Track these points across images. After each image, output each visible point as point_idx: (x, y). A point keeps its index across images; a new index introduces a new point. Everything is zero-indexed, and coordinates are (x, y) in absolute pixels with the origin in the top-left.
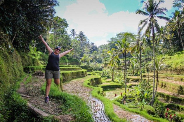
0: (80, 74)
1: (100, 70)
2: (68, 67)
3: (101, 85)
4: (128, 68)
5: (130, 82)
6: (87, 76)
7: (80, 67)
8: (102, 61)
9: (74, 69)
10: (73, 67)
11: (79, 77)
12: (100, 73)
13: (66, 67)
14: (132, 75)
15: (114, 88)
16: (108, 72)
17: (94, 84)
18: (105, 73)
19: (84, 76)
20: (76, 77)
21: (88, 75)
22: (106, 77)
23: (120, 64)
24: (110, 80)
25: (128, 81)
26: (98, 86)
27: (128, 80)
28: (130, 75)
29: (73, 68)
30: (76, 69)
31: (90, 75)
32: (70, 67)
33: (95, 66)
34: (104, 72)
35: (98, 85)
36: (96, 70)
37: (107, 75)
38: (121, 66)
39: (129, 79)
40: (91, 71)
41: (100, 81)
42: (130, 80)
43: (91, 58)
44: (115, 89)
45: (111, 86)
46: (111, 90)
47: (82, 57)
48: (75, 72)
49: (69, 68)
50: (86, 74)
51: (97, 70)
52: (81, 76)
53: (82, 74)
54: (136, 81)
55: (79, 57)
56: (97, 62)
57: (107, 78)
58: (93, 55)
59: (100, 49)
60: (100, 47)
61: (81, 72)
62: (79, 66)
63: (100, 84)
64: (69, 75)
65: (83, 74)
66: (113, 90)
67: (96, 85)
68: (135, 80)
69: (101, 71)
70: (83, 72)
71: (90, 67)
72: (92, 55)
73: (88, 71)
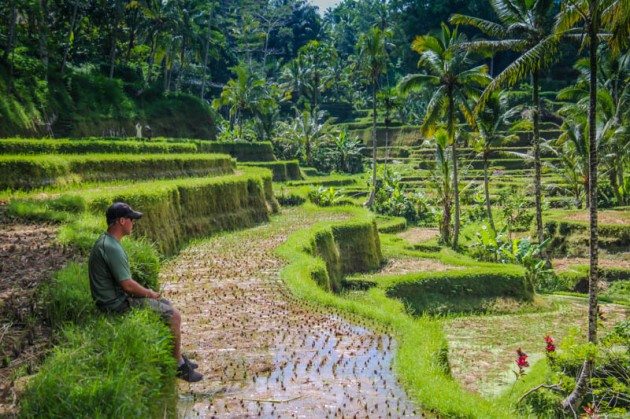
0: (237, 202)
1: (346, 171)
2: (144, 150)
3: (386, 277)
4: (549, 154)
5: (571, 250)
6: (275, 211)
7: (215, 149)
8: (349, 107)
9: (187, 168)
10: (175, 150)
11: (230, 226)
12: (352, 188)
13: (131, 150)
14: (573, 199)
15: (478, 295)
16: (406, 184)
17: (338, 267)
18: (386, 185)
19: (260, 217)
20: (206, 220)
21: (284, 202)
22: (396, 213)
23: (502, 126)
24: (428, 235)
25: (557, 242)
26: (365, 286)
27: (558, 235)
28: (559, 198)
29: (184, 157)
30: (202, 163)
31: (294, 202)
32: (156, 150)
33: (313, 146)
34: (379, 184)
35: (367, 278)
36: (320, 167)
37: (400, 199)
38: (507, 139)
39: (567, 229)
40: (293, 173)
41: (373, 250)
42: (574, 238)
43: (282, 91)
44: (484, 303)
45: (452, 280)
46: (456, 311)
47: (225, 82)
48: (203, 188)
49: (155, 157)
50: (269, 198)
51: (327, 170)
52: (242, 213)
53: (246, 199)
54: (618, 243)
55: (204, 82)
56: (325, 118)
57: (402, 220)
58: (295, 72)
59: (333, 29)
60: (336, 15)
61: (240, 185)
62: (209, 142)
63: (377, 269)
64: (164, 215)
65: (251, 203)
66: (467, 312)
67: (349, 278)
68: (611, 239)
69: (353, 172)
70: (251, 186)
71: (279, 150)
72: (287, 71)
73: (280, 175)
